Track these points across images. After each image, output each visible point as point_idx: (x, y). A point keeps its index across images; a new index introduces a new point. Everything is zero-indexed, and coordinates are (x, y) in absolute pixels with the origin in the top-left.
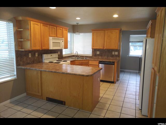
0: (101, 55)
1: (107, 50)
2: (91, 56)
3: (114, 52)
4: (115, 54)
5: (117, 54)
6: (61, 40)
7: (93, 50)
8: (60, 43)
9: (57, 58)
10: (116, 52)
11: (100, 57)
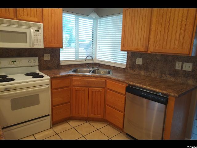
0: (145, 67)
1: (162, 55)
2: (124, 67)
3: (181, 63)
4: (184, 69)
5: (190, 70)
6: (32, 26)
7: (130, 54)
8: (25, 33)
9: (38, 67)
10: (185, 64)
11: (143, 73)
